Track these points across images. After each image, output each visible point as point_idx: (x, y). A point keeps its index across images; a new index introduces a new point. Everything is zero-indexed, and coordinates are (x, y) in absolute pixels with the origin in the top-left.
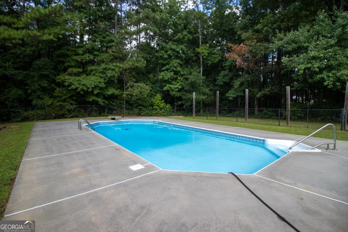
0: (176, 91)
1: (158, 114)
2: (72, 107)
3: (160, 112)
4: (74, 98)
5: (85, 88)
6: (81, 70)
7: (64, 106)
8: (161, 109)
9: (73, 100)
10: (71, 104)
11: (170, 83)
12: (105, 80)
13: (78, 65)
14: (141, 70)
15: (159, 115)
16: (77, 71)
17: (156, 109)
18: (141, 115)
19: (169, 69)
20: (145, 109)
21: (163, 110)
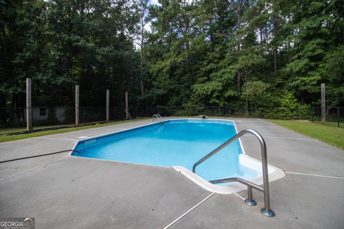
0: (312, 85)
1: (286, 117)
2: (201, 108)
3: (291, 114)
4: (202, 101)
5: (204, 92)
6: (206, 78)
7: (196, 108)
8: (292, 111)
9: (202, 103)
10: (201, 106)
11: (305, 74)
12: (223, 83)
13: (206, 74)
14: (266, 66)
15: (288, 118)
16: (204, 79)
17: (283, 111)
18: (264, 118)
19: (303, 56)
20: (269, 111)
21: (295, 112)
